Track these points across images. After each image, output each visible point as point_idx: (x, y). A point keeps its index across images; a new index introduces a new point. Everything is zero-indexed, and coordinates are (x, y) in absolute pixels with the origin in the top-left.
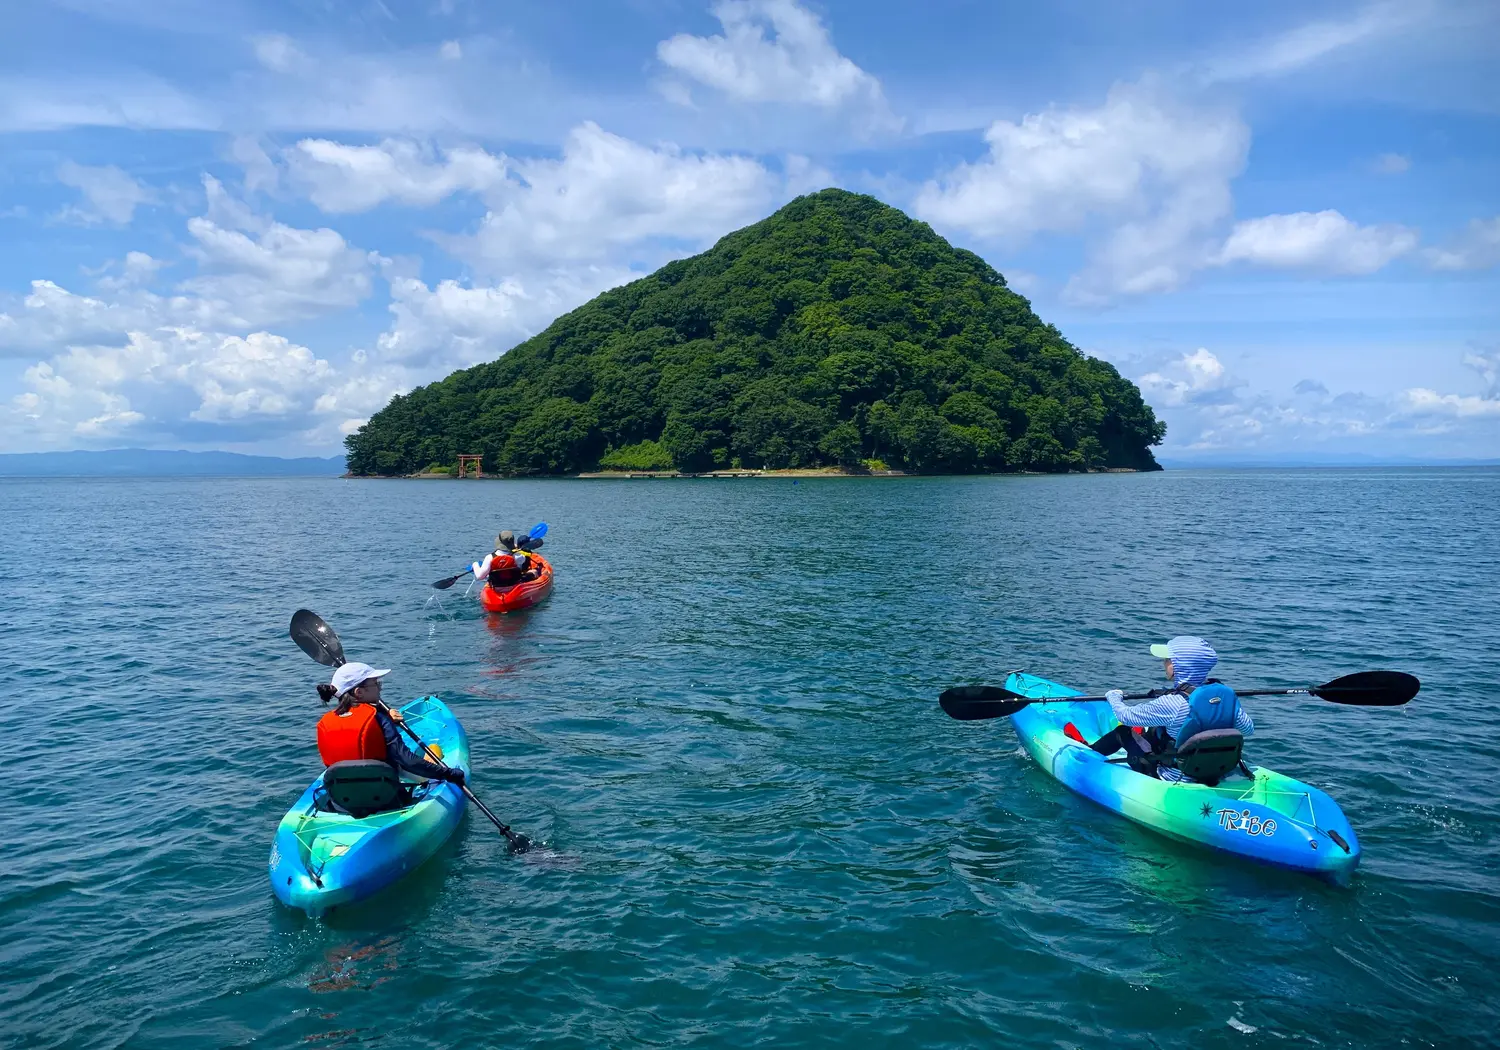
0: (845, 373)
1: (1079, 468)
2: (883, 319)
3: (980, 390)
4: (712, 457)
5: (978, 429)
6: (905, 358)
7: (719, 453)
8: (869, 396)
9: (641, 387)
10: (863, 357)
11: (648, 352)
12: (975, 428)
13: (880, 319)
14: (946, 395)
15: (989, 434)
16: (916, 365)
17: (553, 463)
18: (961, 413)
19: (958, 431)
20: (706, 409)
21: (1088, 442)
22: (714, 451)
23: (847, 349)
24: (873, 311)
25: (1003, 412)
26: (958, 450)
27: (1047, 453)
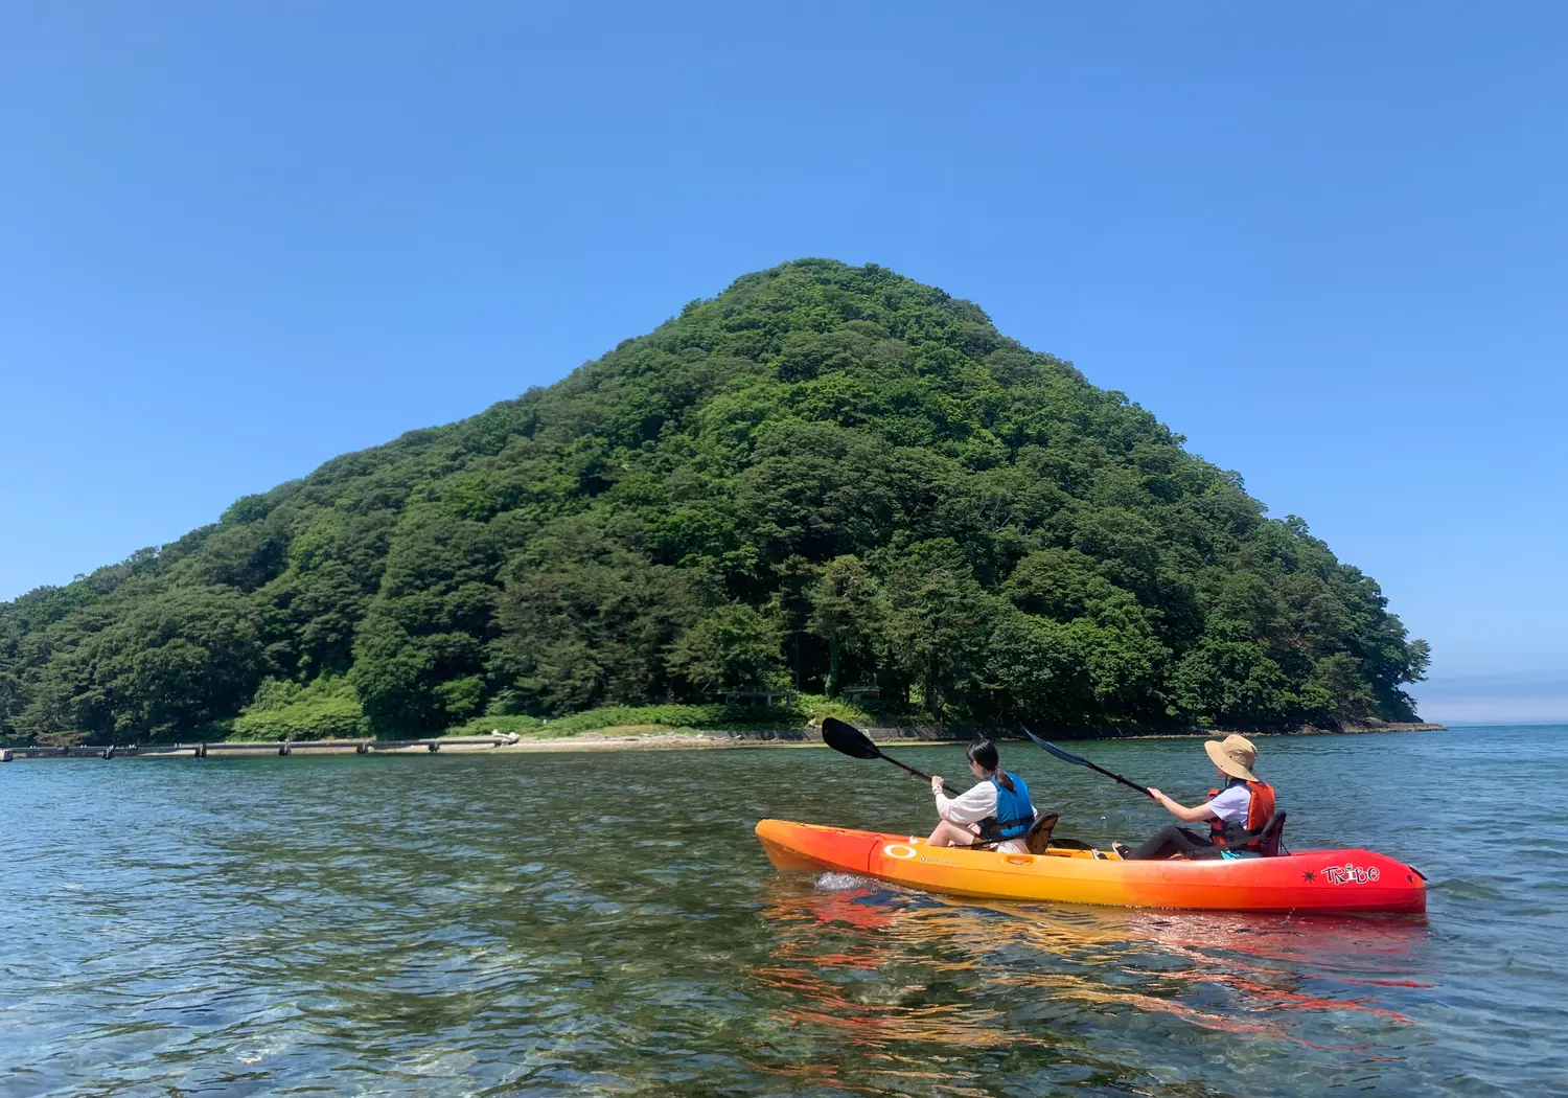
0: (769, 500)
1: (1325, 721)
2: (874, 410)
3: (1092, 547)
4: (442, 699)
5: (1092, 628)
6: (918, 478)
7: (458, 689)
8: (820, 547)
9: (357, 555)
10: (814, 467)
11: (402, 492)
12: (1080, 625)
13: (866, 410)
14: (1014, 553)
15: (1118, 639)
16: (940, 489)
17: (123, 720)
18: (1050, 591)
19: (1043, 630)
20: (441, 586)
21: (1338, 664)
22: (448, 685)
23: (783, 452)
24: (855, 396)
25: (1147, 594)
26: (1046, 674)
27: (1256, 684)
